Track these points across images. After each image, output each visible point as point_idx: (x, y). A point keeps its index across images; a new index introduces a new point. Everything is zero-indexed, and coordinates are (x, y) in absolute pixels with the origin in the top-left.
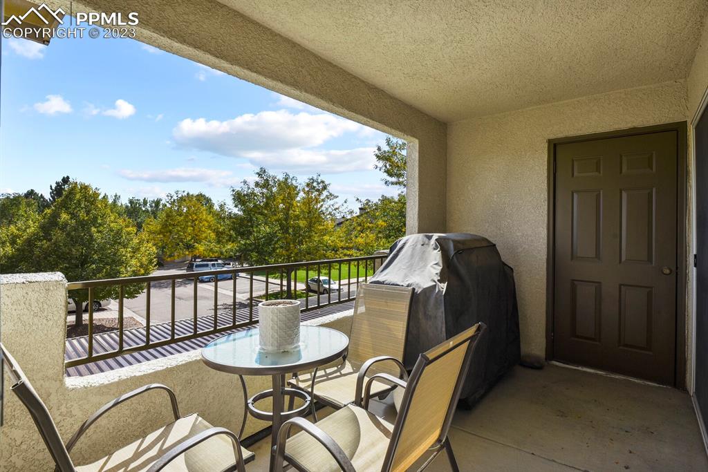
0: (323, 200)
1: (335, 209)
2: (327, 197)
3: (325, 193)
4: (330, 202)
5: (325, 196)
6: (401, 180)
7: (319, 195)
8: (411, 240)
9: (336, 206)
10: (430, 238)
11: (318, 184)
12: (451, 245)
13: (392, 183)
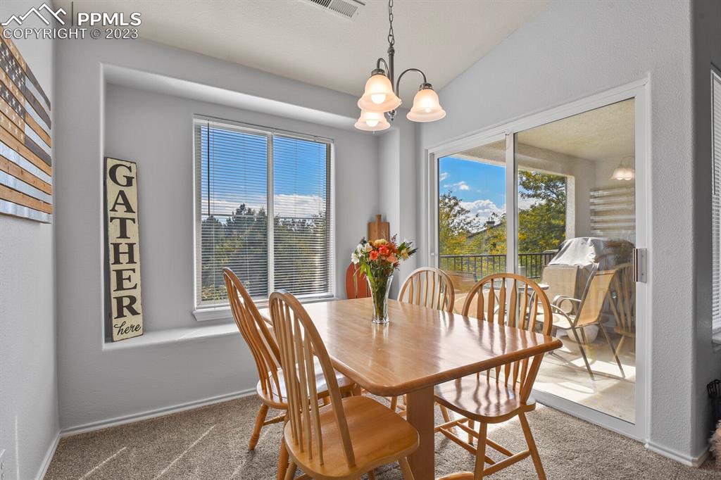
0: (455, 216)
1: (467, 224)
2: (459, 212)
3: (457, 208)
4: (462, 217)
5: (456, 211)
6: (539, 192)
7: (450, 211)
8: (573, 242)
9: (468, 220)
10: (587, 240)
11: (450, 200)
12: (602, 244)
13: (529, 196)
